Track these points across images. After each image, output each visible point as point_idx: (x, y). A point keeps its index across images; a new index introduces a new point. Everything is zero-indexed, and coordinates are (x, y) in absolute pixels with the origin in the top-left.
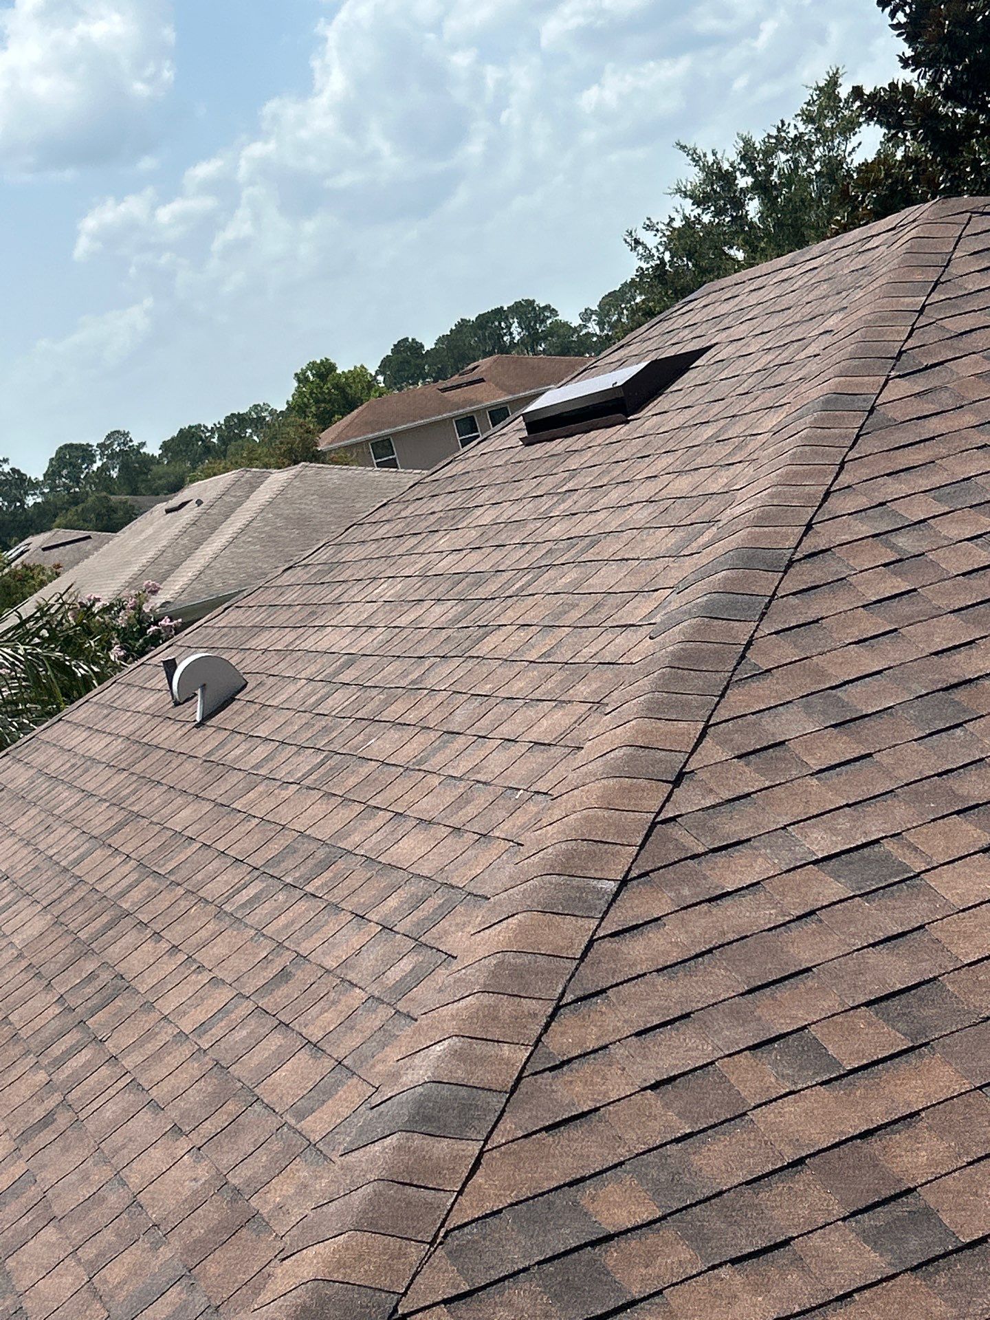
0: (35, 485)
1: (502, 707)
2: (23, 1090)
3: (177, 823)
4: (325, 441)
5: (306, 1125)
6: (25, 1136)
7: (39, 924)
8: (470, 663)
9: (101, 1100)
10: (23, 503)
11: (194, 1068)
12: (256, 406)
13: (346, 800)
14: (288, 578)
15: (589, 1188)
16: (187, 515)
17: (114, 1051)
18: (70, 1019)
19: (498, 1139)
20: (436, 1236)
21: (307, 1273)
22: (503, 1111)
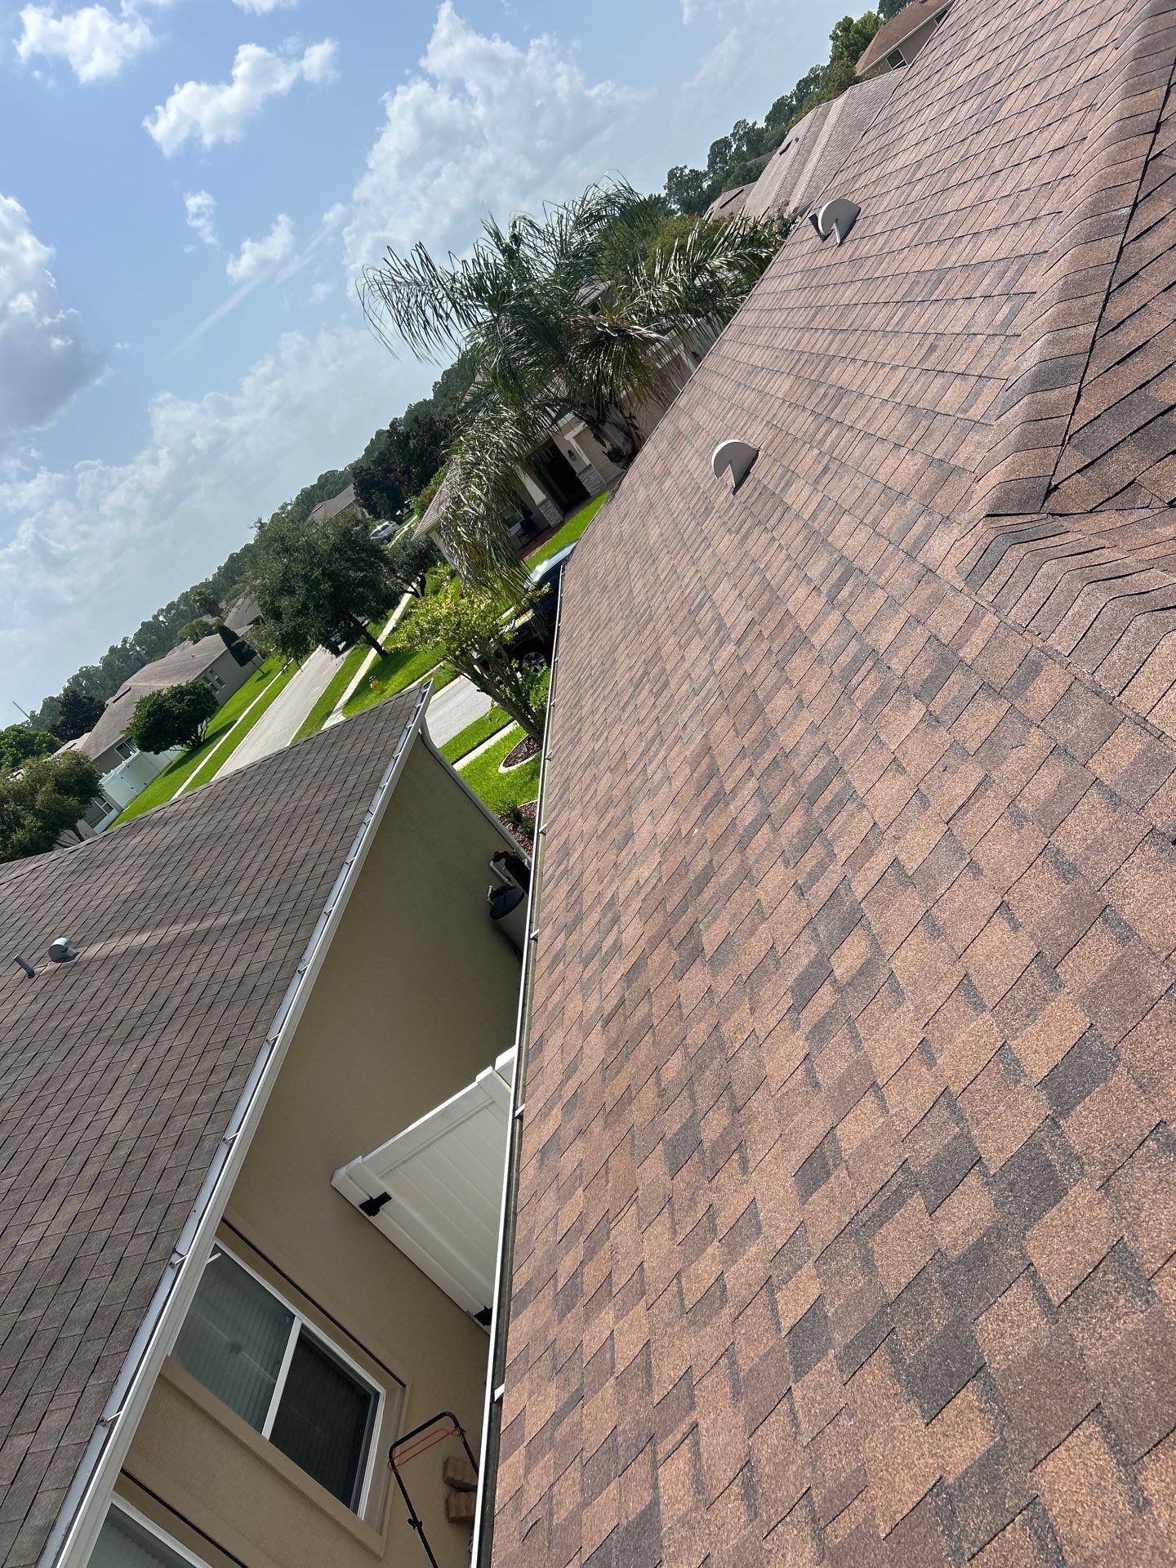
0: (705, 175)
1: (1025, 142)
2: (809, 461)
3: (845, 300)
4: (860, 68)
5: (971, 414)
6: (817, 481)
7: (788, 382)
8: (996, 128)
9: (851, 449)
10: (702, 188)
11: (897, 414)
12: (812, 69)
13: (940, 242)
14: (866, 140)
15: (1153, 386)
16: (792, 150)
17: (850, 424)
18: (822, 419)
19: (1089, 378)
20: (1064, 441)
21: (994, 482)
22: (1088, 363)
